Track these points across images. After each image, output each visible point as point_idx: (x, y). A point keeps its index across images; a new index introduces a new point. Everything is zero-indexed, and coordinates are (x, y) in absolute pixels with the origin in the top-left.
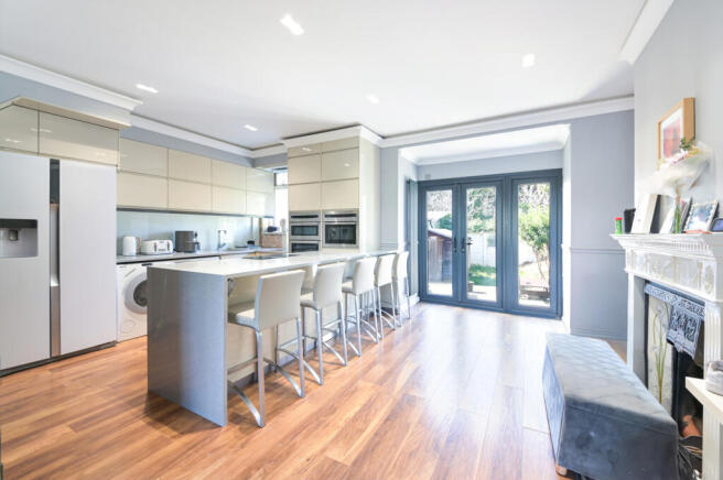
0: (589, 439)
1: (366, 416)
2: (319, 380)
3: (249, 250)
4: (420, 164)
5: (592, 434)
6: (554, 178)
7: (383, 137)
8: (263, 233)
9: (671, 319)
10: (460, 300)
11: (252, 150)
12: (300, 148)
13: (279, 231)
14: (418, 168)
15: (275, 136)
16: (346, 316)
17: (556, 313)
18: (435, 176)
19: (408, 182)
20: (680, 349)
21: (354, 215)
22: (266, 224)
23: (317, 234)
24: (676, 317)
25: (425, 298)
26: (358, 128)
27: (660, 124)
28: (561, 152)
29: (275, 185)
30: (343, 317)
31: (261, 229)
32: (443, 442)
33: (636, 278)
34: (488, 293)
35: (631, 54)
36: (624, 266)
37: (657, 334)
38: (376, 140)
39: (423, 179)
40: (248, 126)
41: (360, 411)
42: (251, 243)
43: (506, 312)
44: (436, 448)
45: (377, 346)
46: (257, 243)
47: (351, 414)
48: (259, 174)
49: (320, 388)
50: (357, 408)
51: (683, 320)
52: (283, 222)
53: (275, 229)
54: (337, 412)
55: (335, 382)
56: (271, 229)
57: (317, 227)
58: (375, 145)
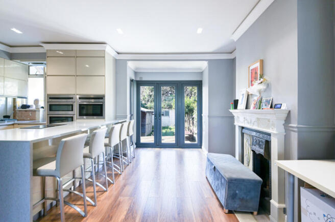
0: (236, 194)
1: (132, 215)
2: (93, 203)
3: (6, 123)
4: (136, 71)
5: (237, 192)
6: (199, 84)
7: (118, 53)
8: (17, 109)
9: (253, 141)
10: (158, 144)
11: (11, 46)
12: (55, 51)
13: (34, 108)
14: (136, 73)
15: (36, 40)
16: (98, 162)
17: (199, 146)
18: (145, 78)
19: (132, 81)
20: (257, 153)
21: (102, 98)
22: (19, 103)
23: (72, 110)
24: (255, 141)
25: (139, 145)
26: (105, 45)
27: (249, 67)
28: (201, 73)
29: (29, 74)
30: (96, 162)
31: (15, 107)
32: (176, 216)
33: (239, 126)
34: (171, 140)
35: (236, 37)
36: (234, 122)
37: (247, 148)
38: (114, 54)
39: (138, 79)
40: (14, 30)
41: (127, 214)
42: (7, 117)
43: (179, 147)
44: (175, 219)
45: (121, 176)
46: (12, 117)
47: (122, 217)
48: (14, 64)
49: (96, 208)
50: (125, 213)
51: (258, 142)
52: (36, 101)
53: (29, 107)
54: (114, 218)
55: (104, 201)
56: (25, 107)
57: (72, 105)
58: (114, 57)
